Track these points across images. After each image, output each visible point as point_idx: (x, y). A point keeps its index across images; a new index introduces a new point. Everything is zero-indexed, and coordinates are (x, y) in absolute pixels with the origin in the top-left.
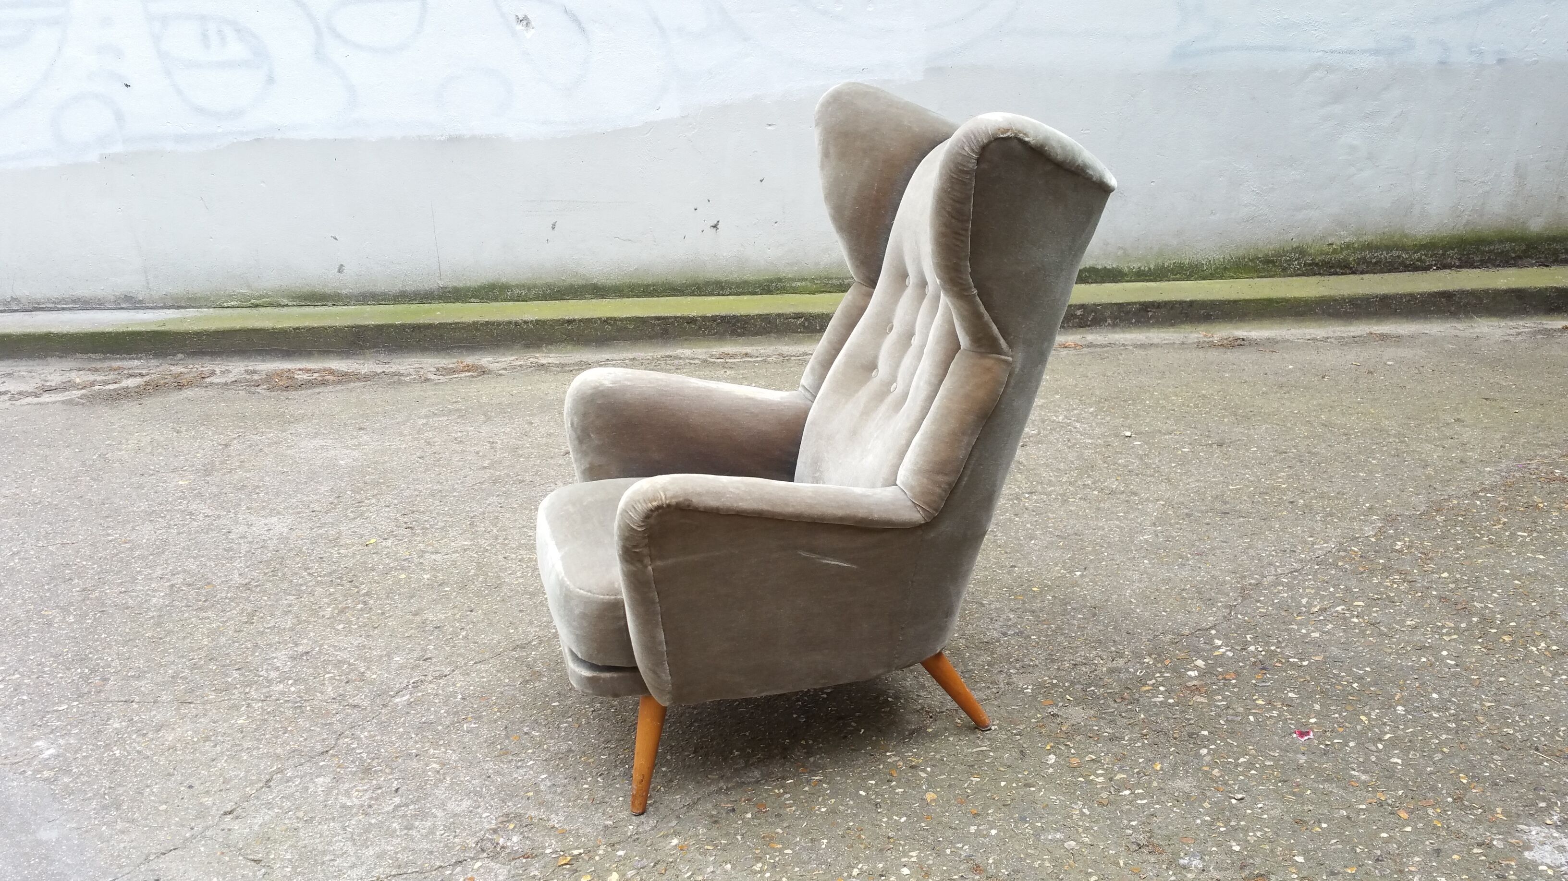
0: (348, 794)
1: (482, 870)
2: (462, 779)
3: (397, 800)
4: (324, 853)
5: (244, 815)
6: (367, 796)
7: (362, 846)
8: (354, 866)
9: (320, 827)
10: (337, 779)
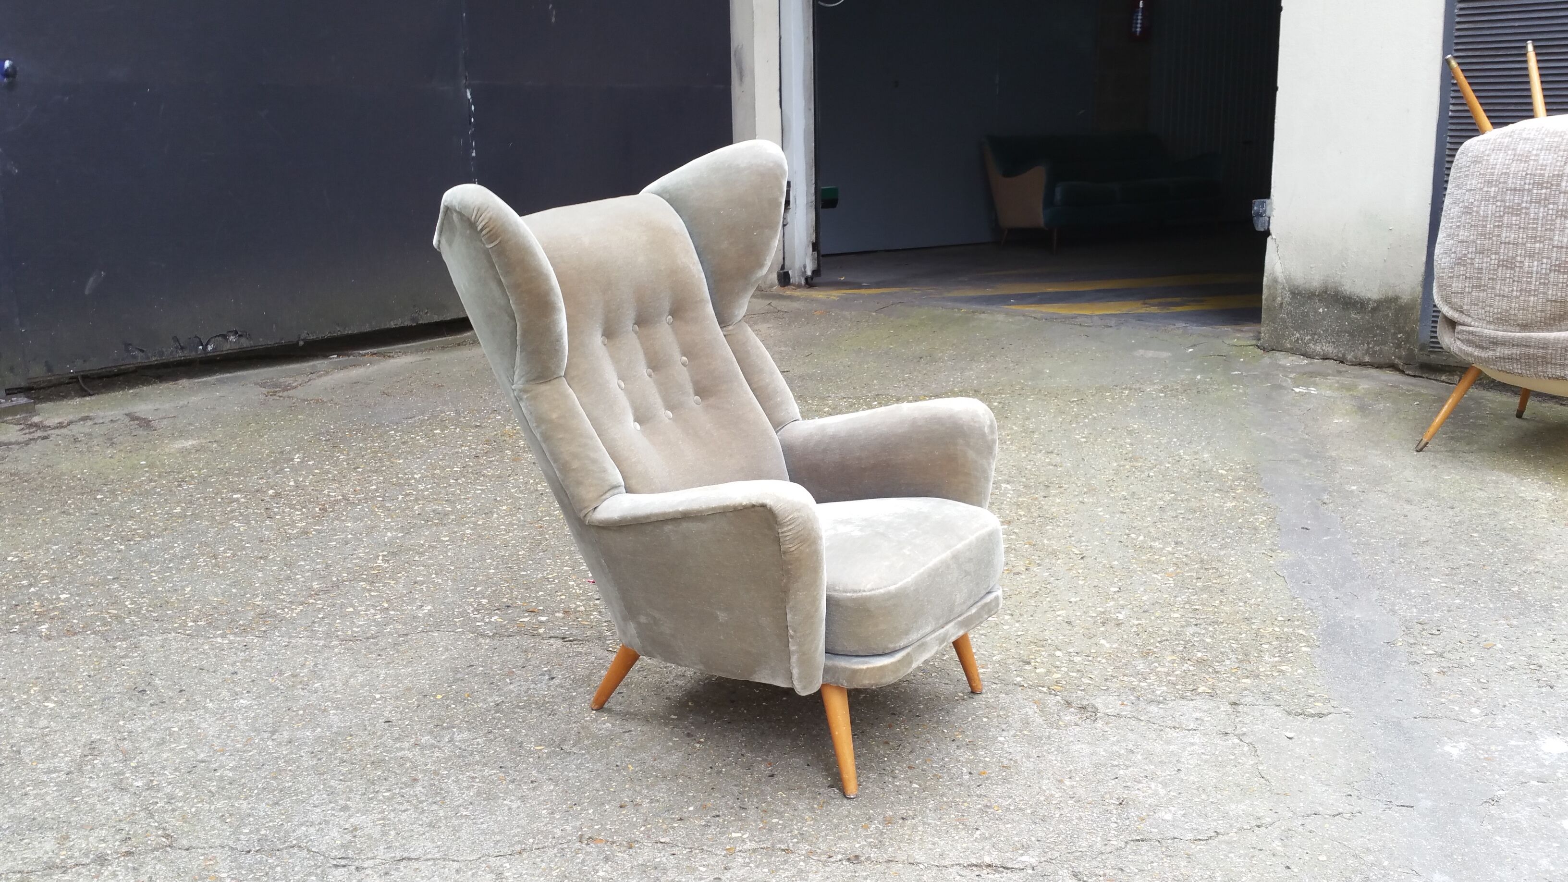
0: (1156, 793)
1: (1110, 707)
2: (1059, 764)
3: (1122, 772)
4: (1206, 761)
5: (1251, 818)
6: (1140, 786)
7: (1175, 755)
8: (1192, 744)
9: (1196, 780)
10: (1154, 809)
